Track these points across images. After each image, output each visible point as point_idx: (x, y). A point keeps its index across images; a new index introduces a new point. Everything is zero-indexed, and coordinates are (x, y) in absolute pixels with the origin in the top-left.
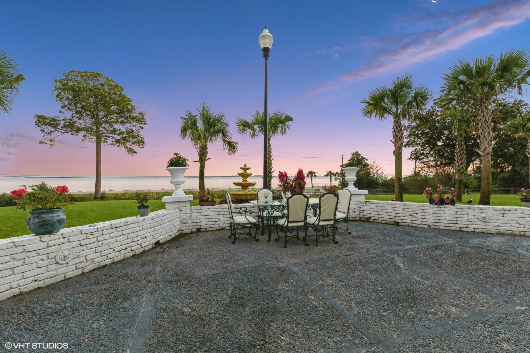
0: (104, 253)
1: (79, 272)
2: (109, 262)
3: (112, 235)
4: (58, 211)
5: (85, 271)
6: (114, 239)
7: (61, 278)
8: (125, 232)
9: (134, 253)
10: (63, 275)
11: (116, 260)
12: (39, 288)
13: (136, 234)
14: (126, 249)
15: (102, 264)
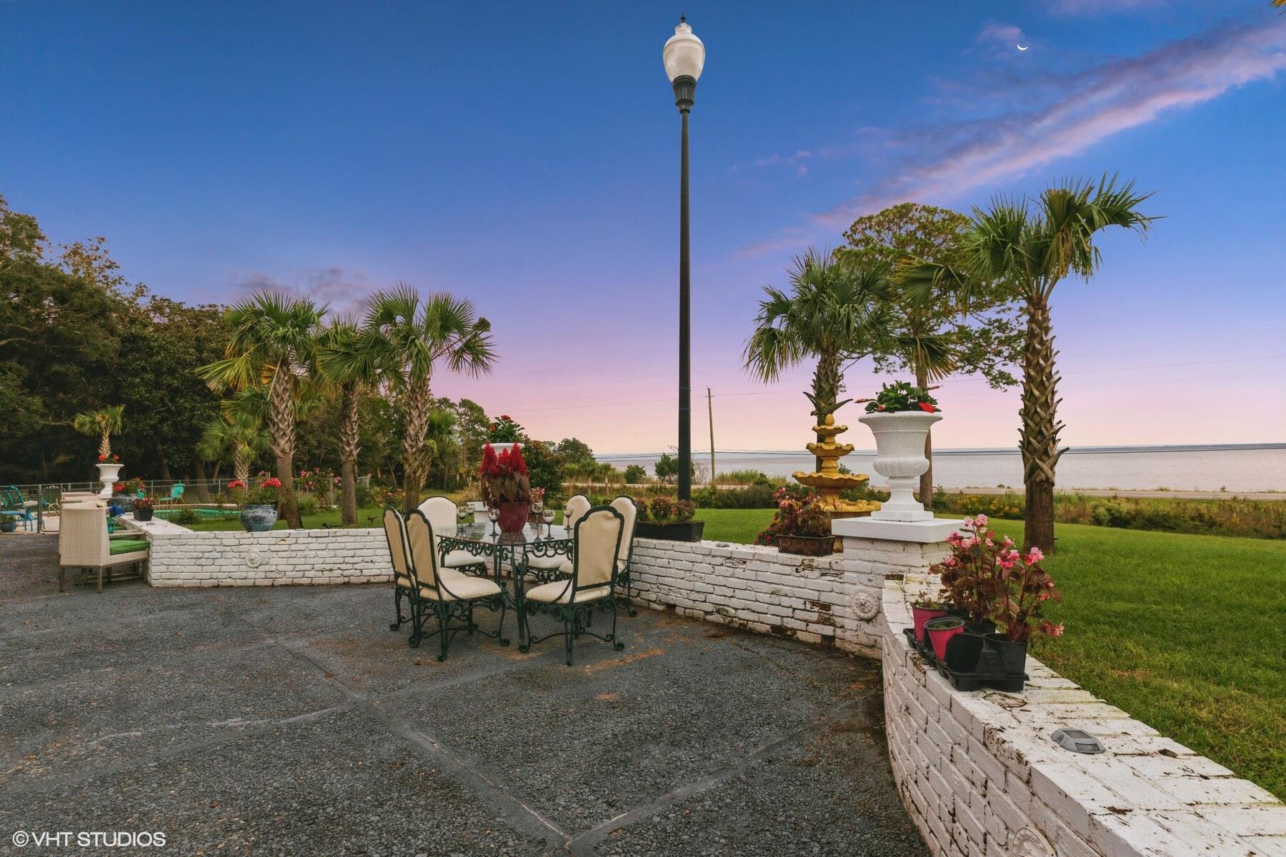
0: (298, 568)
1: (268, 582)
2: (305, 581)
3: (311, 546)
4: (256, 507)
5: (275, 584)
6: (314, 552)
7: (250, 583)
8: (330, 546)
9: (347, 579)
10: (252, 580)
11: (316, 581)
12: (232, 586)
13: (351, 553)
14: (331, 570)
15: (297, 581)
